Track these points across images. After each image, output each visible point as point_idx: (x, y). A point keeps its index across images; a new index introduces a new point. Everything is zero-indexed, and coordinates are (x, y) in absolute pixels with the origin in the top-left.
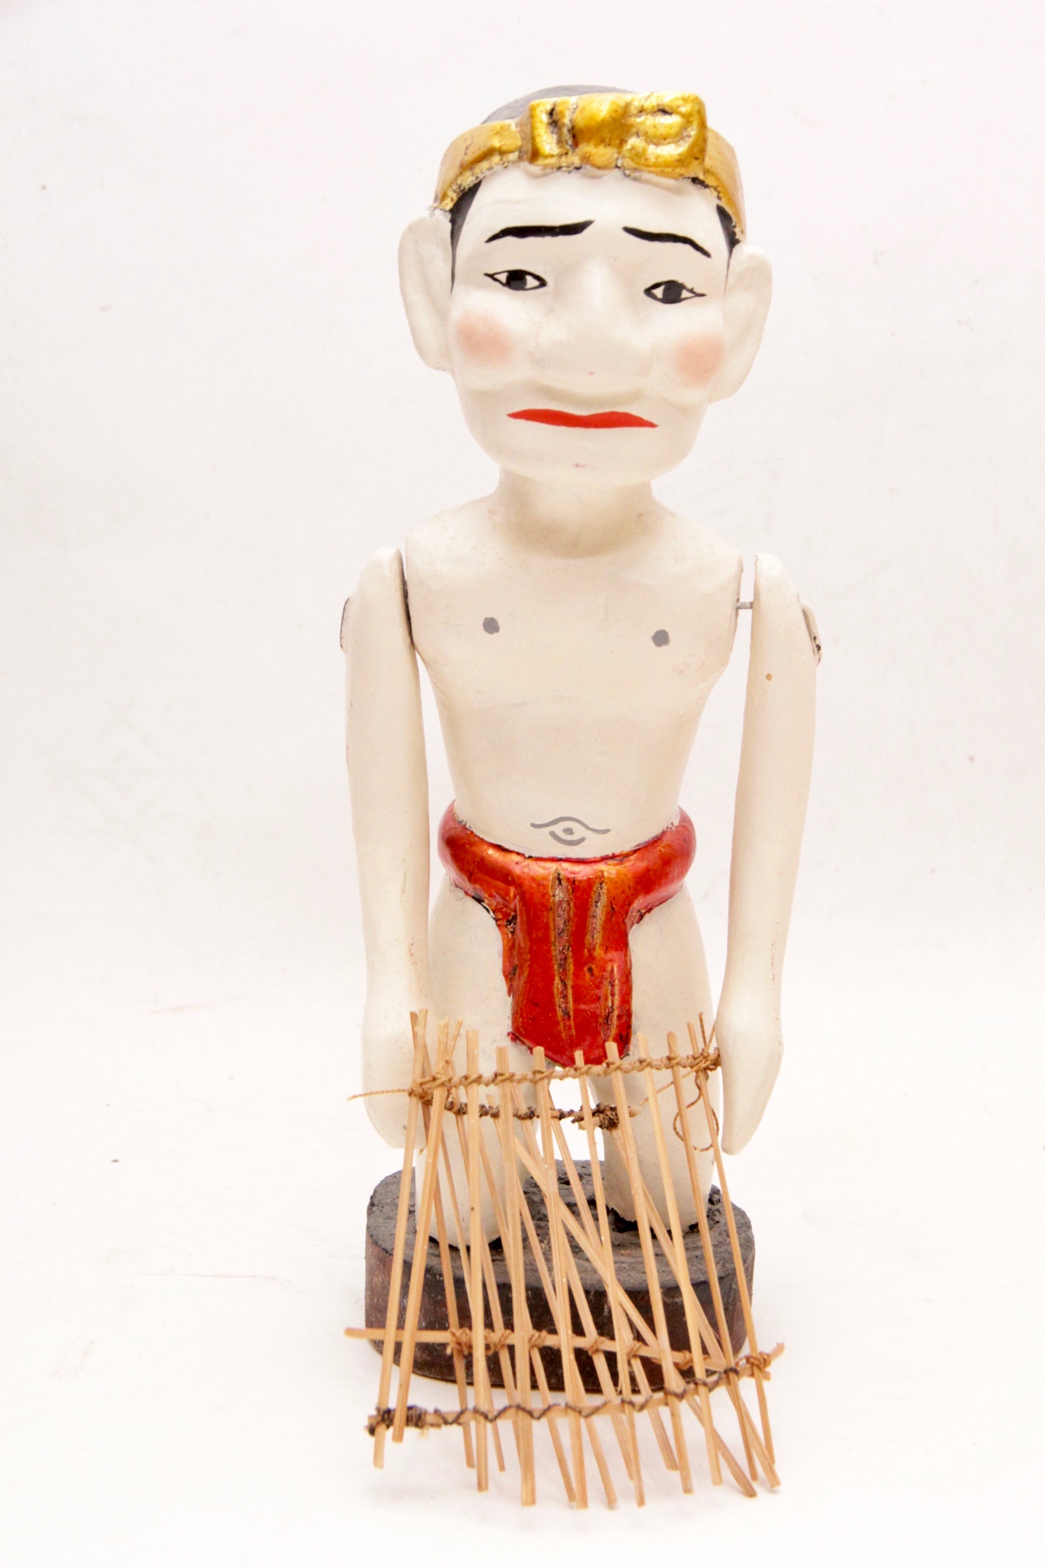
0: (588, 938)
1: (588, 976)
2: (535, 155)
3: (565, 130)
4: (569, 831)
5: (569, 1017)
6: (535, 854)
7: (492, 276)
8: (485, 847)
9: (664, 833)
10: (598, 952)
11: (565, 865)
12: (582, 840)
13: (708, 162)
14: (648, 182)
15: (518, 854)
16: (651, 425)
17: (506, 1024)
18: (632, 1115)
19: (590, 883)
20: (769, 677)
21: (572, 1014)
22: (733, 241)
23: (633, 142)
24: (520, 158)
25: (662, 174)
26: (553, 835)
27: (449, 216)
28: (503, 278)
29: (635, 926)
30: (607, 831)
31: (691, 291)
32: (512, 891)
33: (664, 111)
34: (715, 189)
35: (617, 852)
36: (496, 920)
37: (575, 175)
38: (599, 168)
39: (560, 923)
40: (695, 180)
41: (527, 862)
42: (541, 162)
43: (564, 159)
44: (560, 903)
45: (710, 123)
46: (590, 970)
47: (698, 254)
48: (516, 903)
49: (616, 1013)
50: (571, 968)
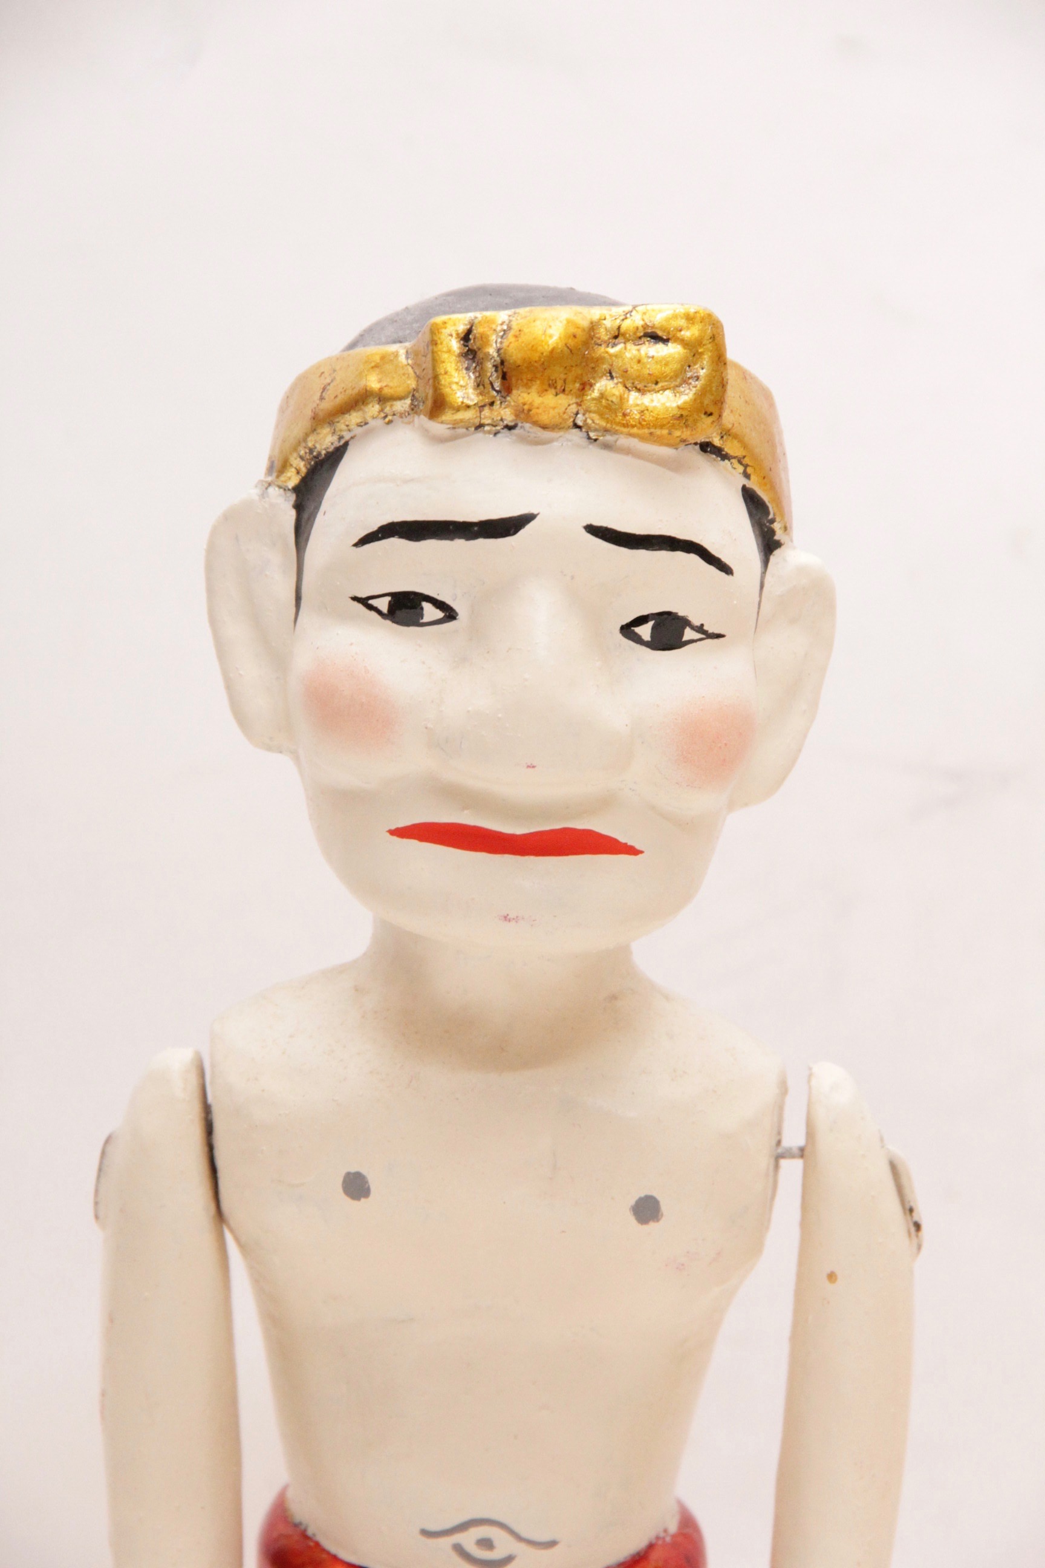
2: (438, 405)
3: (489, 366)
4: (486, 1543)
7: (364, 602)
9: (651, 1547)
12: (509, 1559)
13: (728, 418)
14: (627, 451)
16: (632, 851)
20: (832, 1277)
22: (769, 544)
23: (603, 385)
24: (414, 409)
25: (651, 438)
26: (459, 1549)
27: (293, 497)
28: (383, 604)
30: (552, 1544)
31: (700, 629)
33: (655, 337)
34: (740, 462)
37: (505, 438)
38: (544, 427)
40: (706, 447)
42: (448, 416)
43: (486, 412)
45: (731, 355)
47: (712, 569)
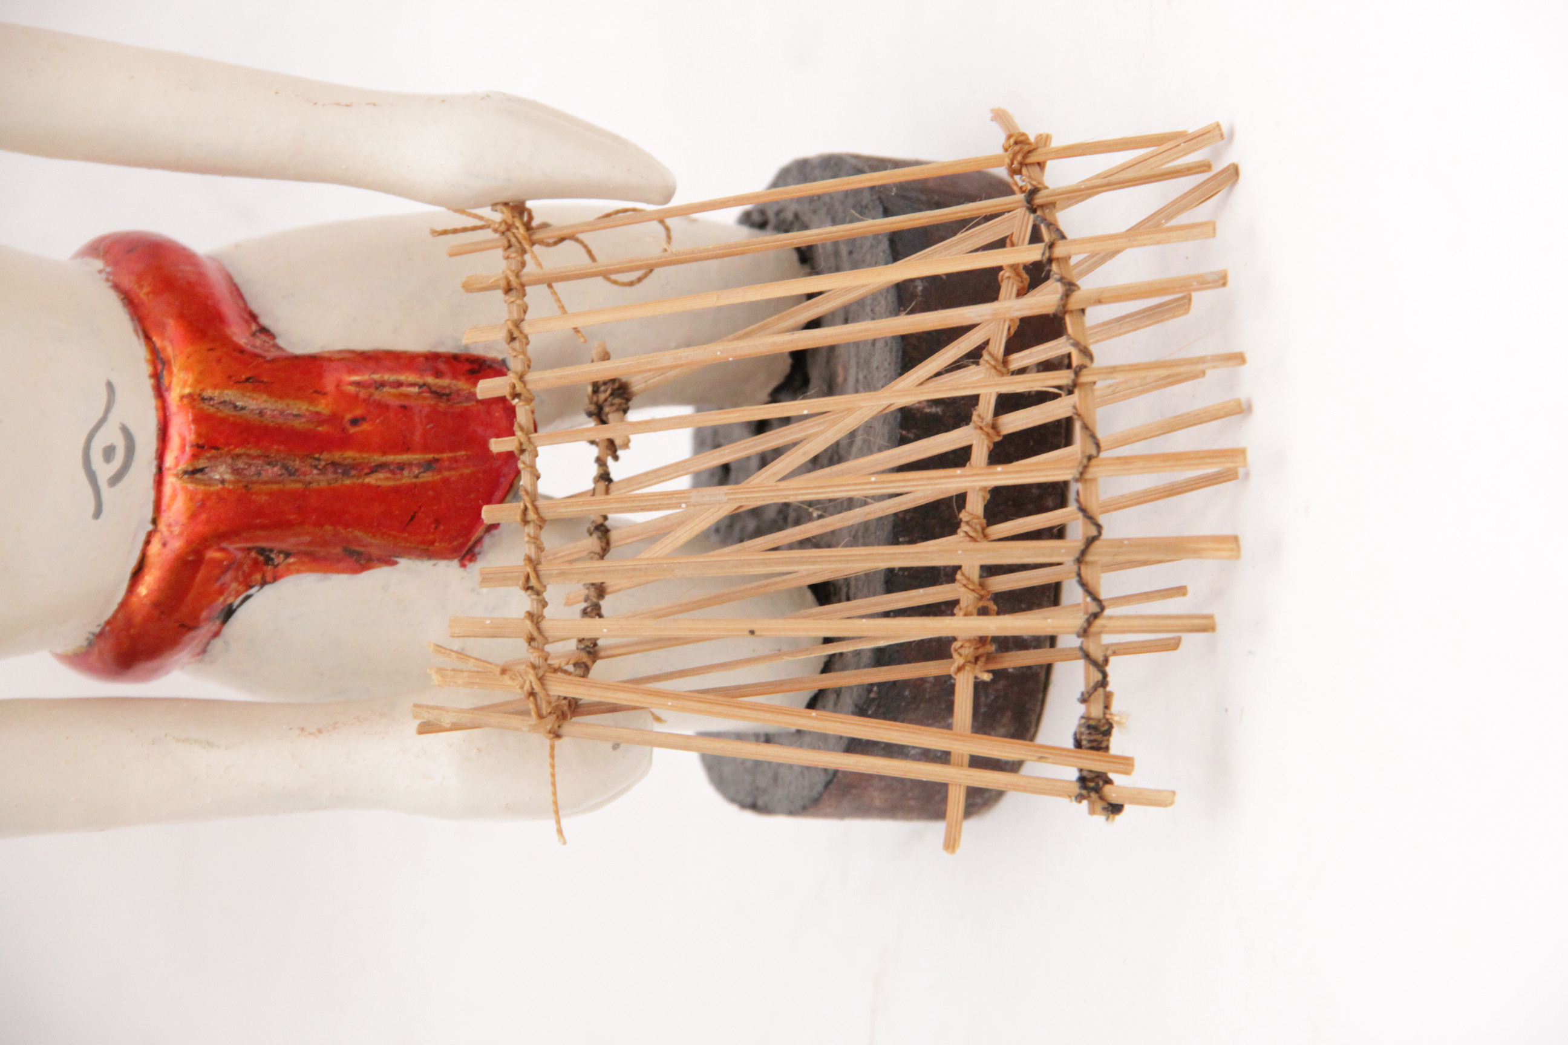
0: (298, 424)
1: (365, 427)
5: (437, 460)
6: (149, 513)
8: (134, 599)
10: (323, 407)
11: (169, 461)
12: (125, 431)
15: (148, 542)
17: (447, 570)
18: (606, 357)
19: (201, 419)
21: (431, 456)
26: (114, 481)
29: (280, 342)
32: (213, 554)
35: (146, 369)
36: (264, 583)
39: (272, 472)
41: (162, 526)
44: (236, 471)
46: (355, 422)
48: (234, 547)
49: (430, 380)
50: (350, 455)
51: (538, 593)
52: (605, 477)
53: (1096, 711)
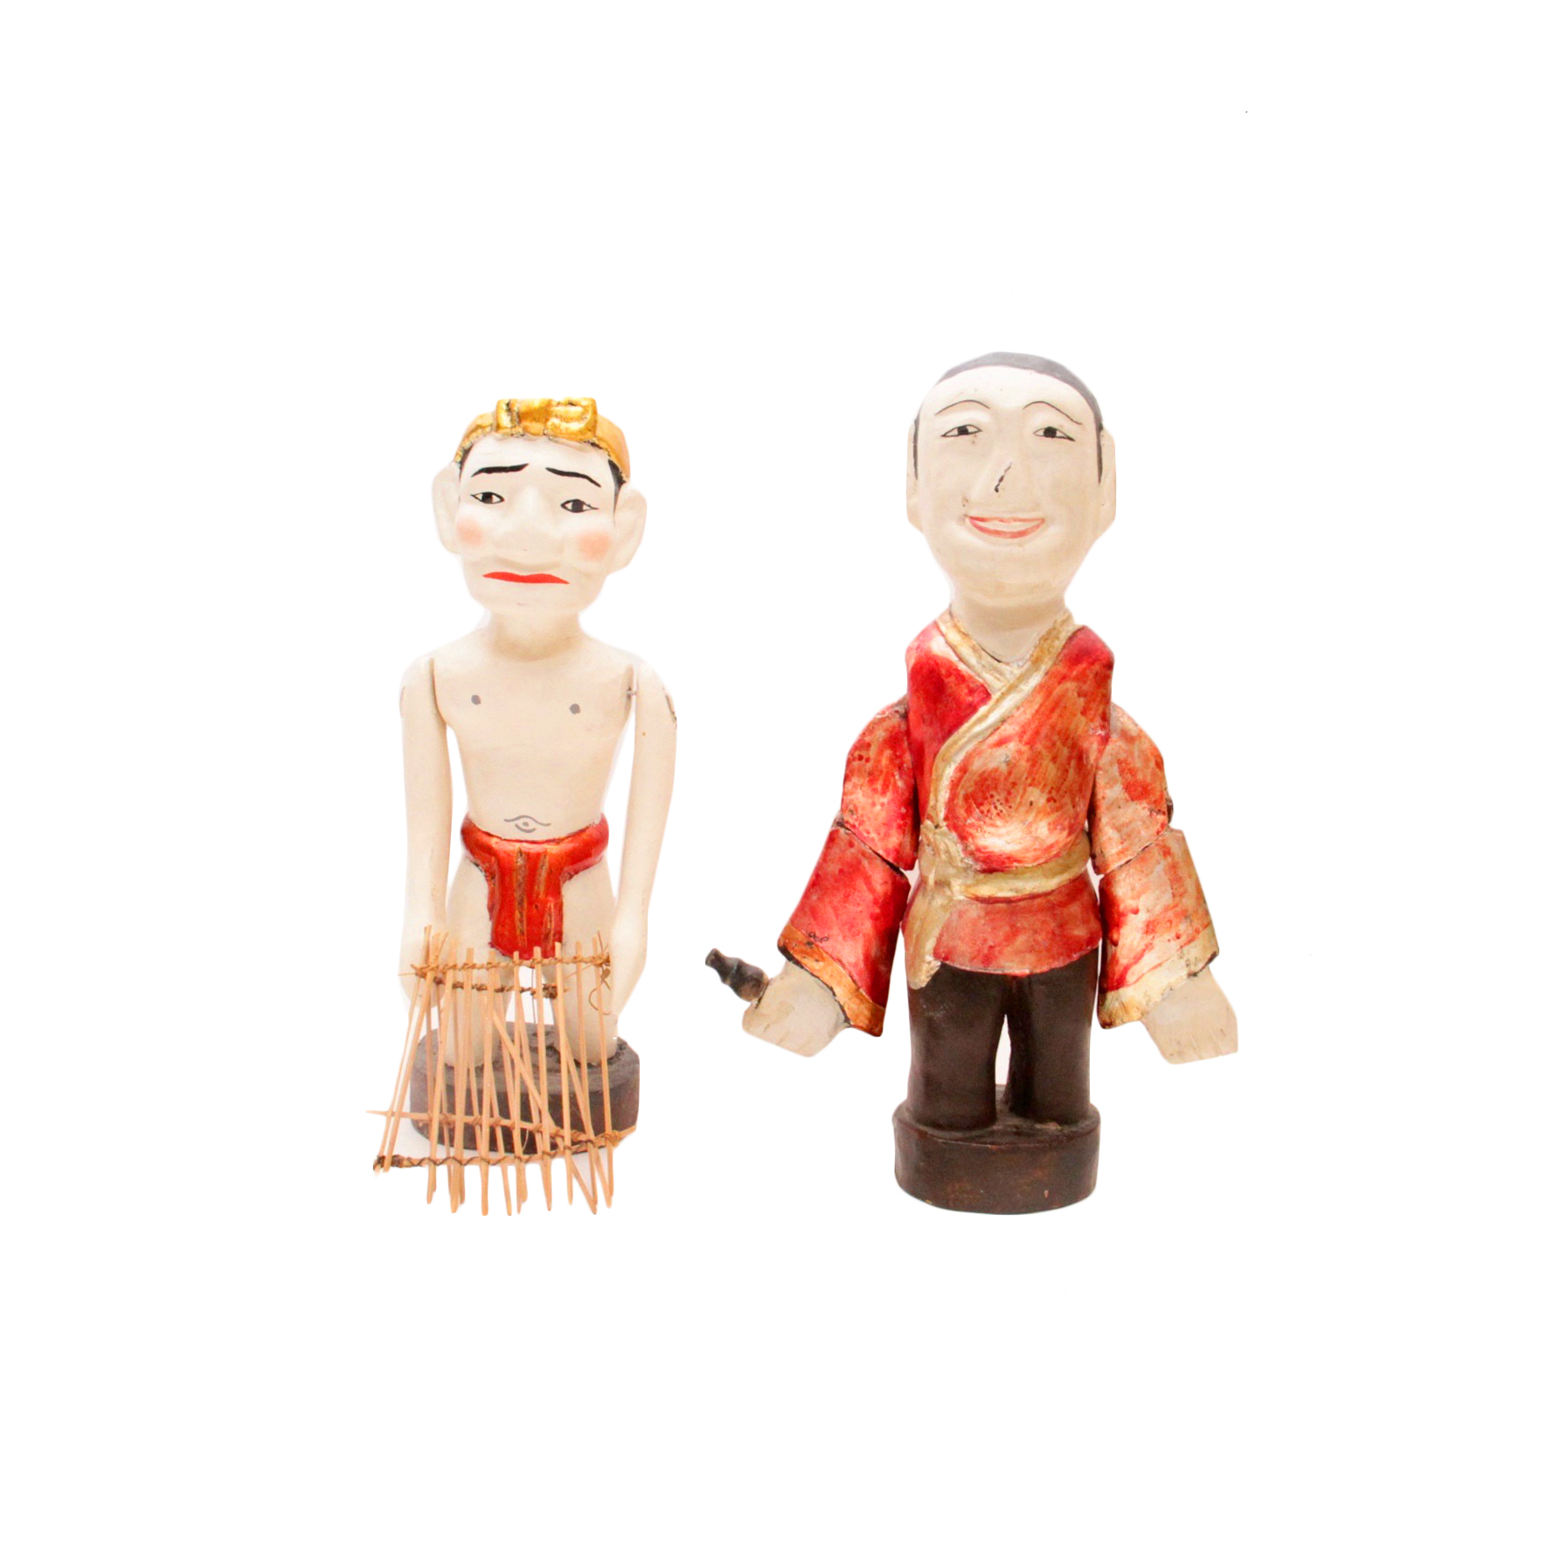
0: (536, 888)
1: (535, 910)
2: (498, 427)
3: (515, 414)
4: (526, 824)
5: (523, 934)
6: (508, 838)
7: (474, 496)
8: (480, 834)
9: (587, 828)
10: (542, 896)
11: (525, 844)
12: (534, 830)
13: (599, 433)
14: (563, 444)
15: (498, 837)
16: (565, 582)
17: (486, 936)
18: (565, 991)
19: (538, 855)
20: (644, 734)
21: (525, 932)
22: (620, 481)
23: (554, 421)
24: (491, 430)
25: (572, 439)
26: (517, 826)
27: (459, 465)
28: (480, 497)
29: (567, 882)
30: (548, 825)
31: (589, 506)
32: (493, 859)
33: (572, 404)
34: (606, 450)
35: (556, 837)
36: (486, 876)
37: (521, 439)
38: (533, 434)
39: (520, 878)
40: (593, 444)
41: (504, 842)
42: (501, 431)
43: (514, 430)
44: (520, 867)
45: (600, 411)
46: (536, 906)
47: (593, 485)
48: (495, 867)
49: (552, 932)
50: (525, 904)
51: (463, 968)
52: (523, 990)
53: (405, 1163)
